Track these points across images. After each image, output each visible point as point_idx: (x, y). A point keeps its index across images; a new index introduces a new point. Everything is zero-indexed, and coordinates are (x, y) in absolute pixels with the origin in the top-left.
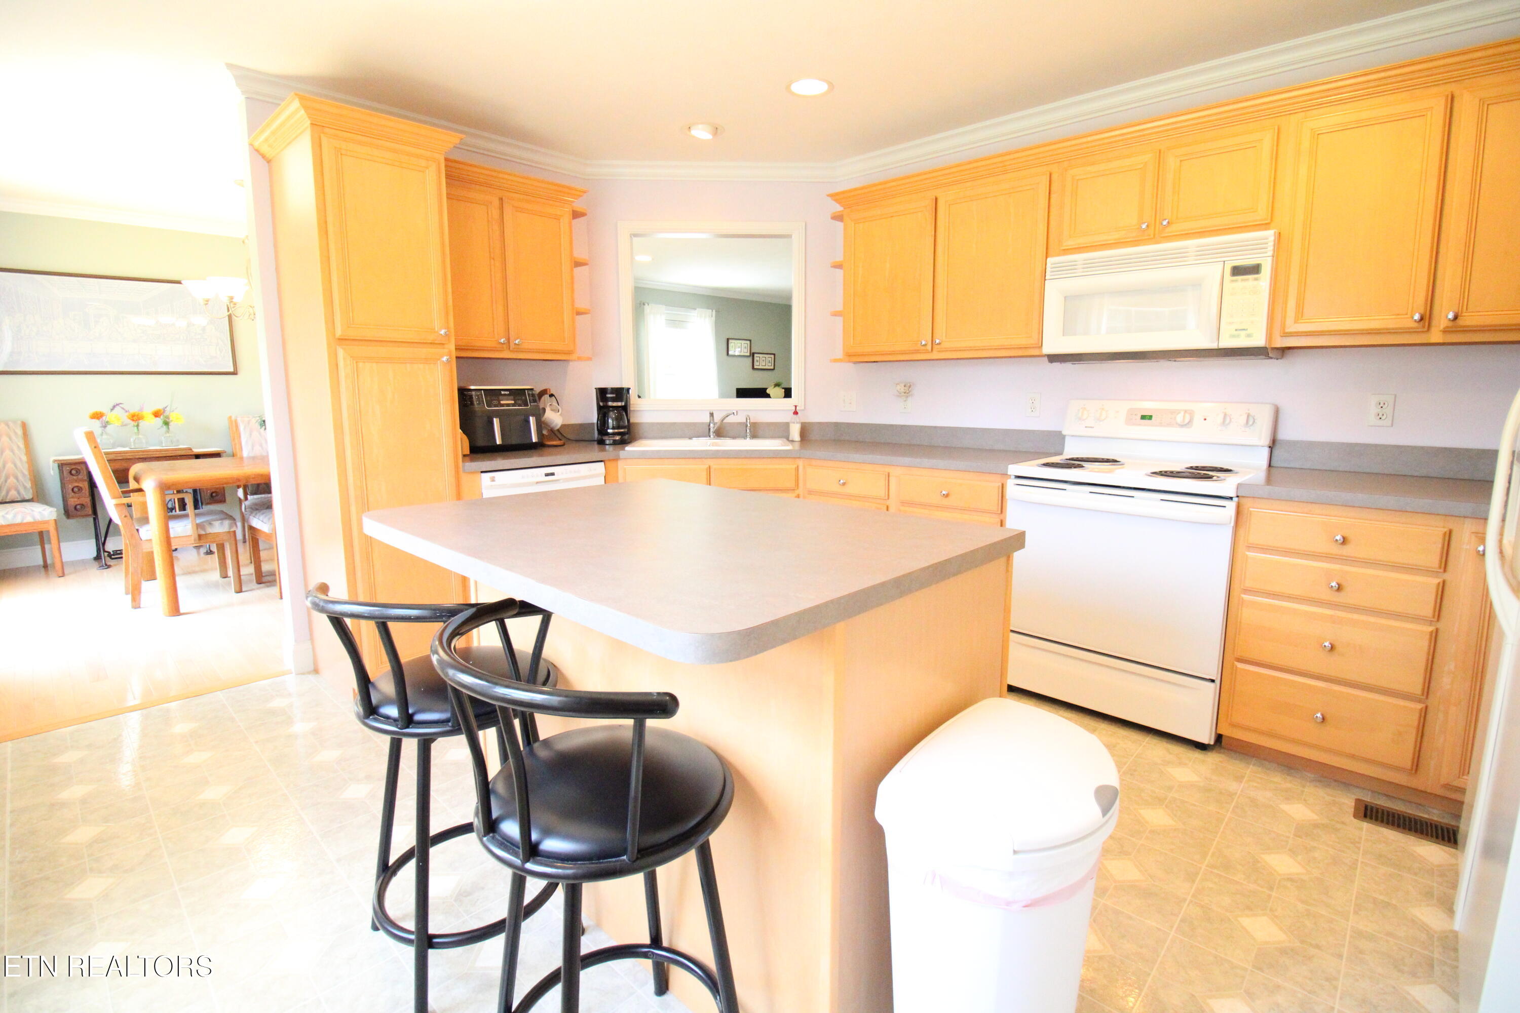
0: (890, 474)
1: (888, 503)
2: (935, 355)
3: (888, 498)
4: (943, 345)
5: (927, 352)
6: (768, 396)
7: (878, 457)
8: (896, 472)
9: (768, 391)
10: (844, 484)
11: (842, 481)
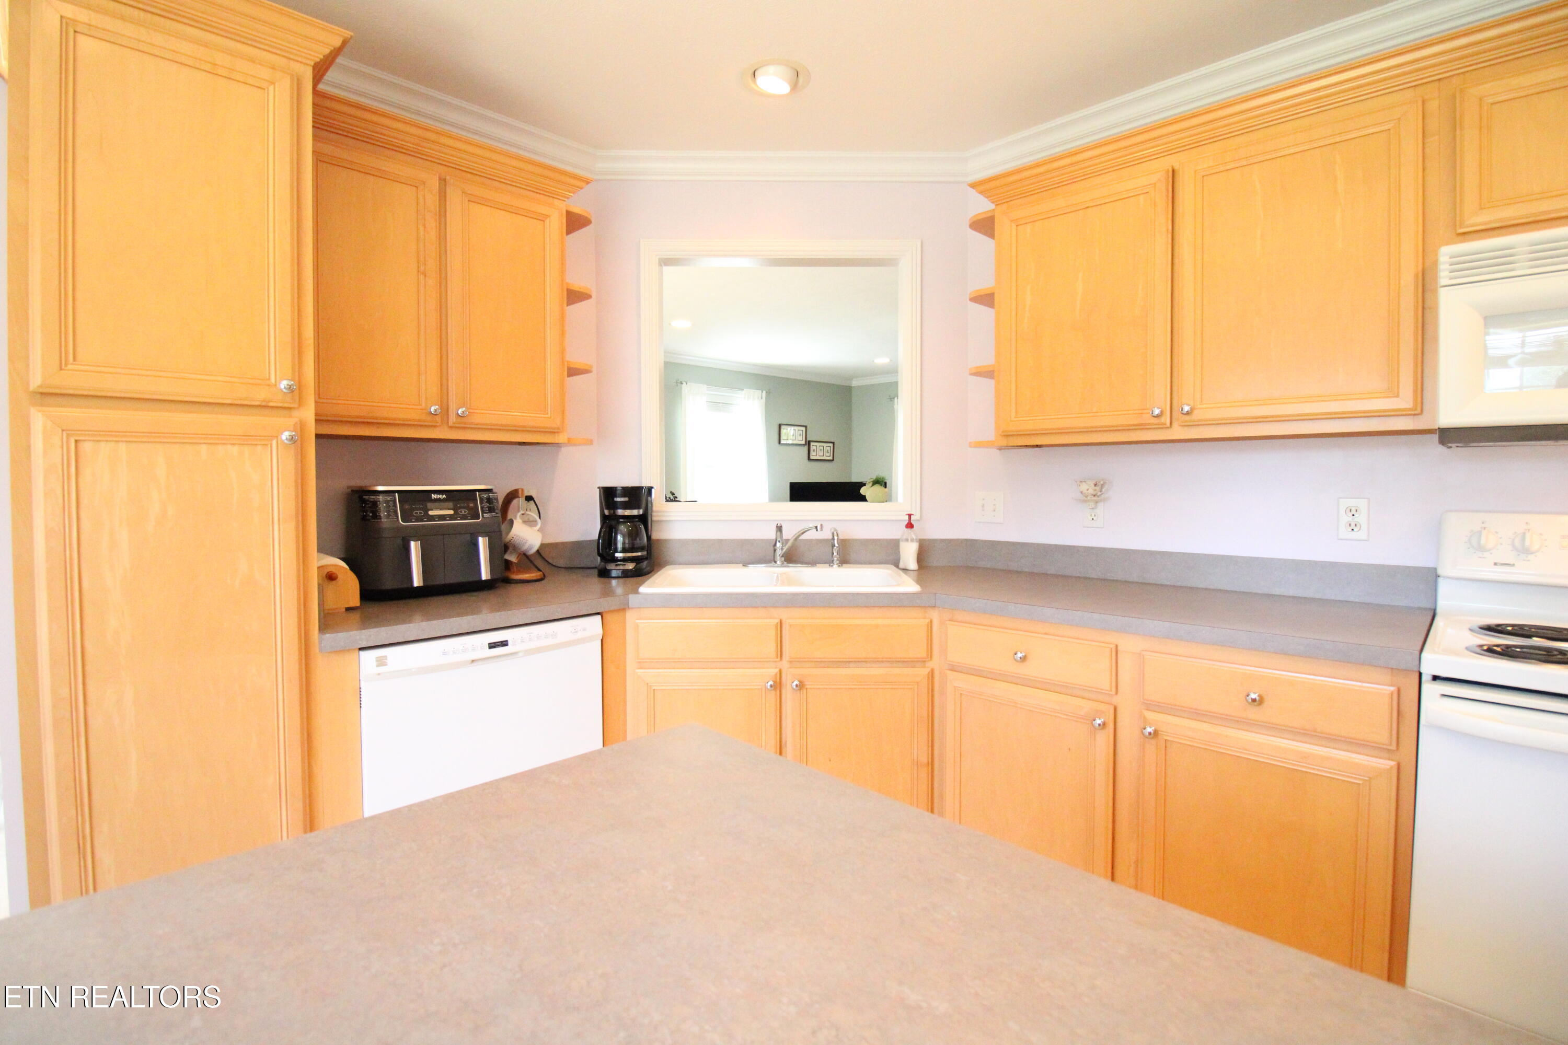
0: (1119, 648)
1: (1116, 700)
2: (1178, 432)
3: (1117, 693)
4: (1197, 415)
5: (1162, 427)
6: (863, 499)
7: (1096, 616)
8: (1130, 645)
9: (863, 491)
10: (1024, 659)
11: (1019, 655)
